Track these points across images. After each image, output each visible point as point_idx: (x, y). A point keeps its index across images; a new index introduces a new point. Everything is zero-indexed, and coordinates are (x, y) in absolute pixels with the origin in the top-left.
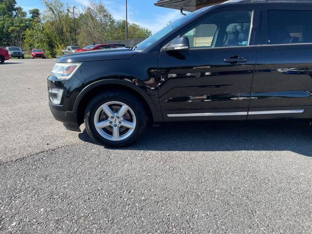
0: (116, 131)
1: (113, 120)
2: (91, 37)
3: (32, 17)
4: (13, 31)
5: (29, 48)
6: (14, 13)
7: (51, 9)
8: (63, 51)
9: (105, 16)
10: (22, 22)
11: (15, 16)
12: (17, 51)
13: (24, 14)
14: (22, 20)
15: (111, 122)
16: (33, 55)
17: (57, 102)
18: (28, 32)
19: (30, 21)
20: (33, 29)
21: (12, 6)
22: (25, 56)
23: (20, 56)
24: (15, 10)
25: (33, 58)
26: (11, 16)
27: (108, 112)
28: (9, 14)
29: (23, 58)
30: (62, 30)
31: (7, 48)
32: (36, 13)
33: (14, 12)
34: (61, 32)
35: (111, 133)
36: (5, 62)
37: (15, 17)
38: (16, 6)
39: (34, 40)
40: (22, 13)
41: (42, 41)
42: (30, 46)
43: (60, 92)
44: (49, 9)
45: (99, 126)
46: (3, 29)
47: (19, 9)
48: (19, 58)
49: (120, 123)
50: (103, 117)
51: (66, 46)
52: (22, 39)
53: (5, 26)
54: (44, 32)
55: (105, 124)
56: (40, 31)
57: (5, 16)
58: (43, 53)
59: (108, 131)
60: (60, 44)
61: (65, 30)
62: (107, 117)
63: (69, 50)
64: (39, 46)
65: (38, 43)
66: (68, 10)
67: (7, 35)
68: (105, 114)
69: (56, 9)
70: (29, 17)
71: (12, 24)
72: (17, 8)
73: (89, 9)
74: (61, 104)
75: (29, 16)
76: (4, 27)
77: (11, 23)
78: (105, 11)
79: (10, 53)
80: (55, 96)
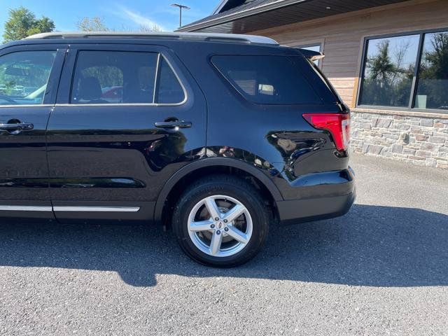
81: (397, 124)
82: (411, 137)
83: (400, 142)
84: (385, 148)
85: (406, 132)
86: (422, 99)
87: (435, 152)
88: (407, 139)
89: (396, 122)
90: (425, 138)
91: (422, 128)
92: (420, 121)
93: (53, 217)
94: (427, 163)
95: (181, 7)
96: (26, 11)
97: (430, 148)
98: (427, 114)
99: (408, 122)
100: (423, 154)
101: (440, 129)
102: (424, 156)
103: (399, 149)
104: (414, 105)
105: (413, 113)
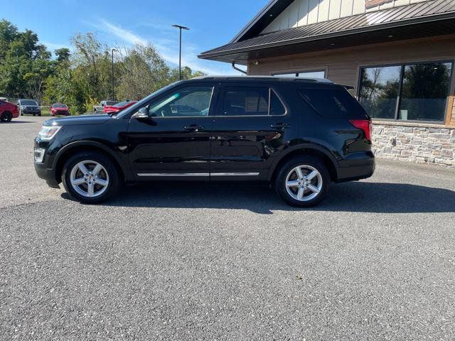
0: (90, 188)
1: (88, 178)
2: (135, 89)
3: (59, 60)
4: (29, 78)
5: (49, 101)
6: (34, 53)
7: (83, 50)
8: (95, 107)
9: (157, 61)
10: (43, 65)
11: (36, 57)
12: (31, 106)
13: (48, 55)
14: (44, 63)
15: (86, 180)
16: (53, 112)
17: (40, 160)
18: (50, 80)
19: (56, 64)
20: (57, 76)
21: (32, 44)
22: (43, 112)
23: (36, 113)
24: (35, 49)
25: (53, 116)
26: (29, 57)
27: (84, 170)
28: (27, 54)
29: (40, 115)
30: (97, 79)
31: (19, 101)
32: (64, 54)
33: (34, 51)
34: (94, 81)
35: (86, 190)
36: (13, 120)
37: (34, 58)
38: (38, 44)
39: (57, 91)
40: (46, 53)
41: (68, 93)
42: (52, 99)
43: (42, 151)
44: (80, 51)
45: (75, 183)
46: (16, 75)
47: (42, 48)
48: (34, 115)
49: (94, 180)
50: (79, 175)
51: (99, 100)
52: (41, 90)
53: (20, 71)
54: (72, 80)
55: (81, 181)
56: (66, 79)
57: (22, 57)
58: (67, 109)
59: (83, 187)
60: (93, 98)
61: (100, 79)
62: (83, 175)
63: (103, 105)
64: (63, 100)
65: (63, 95)
66: (107, 53)
67: (21, 83)
68: (80, 172)
69: (90, 51)
70: (54, 60)
71: (30, 67)
72: (39, 47)
73: (134, 52)
74: (43, 162)
75: (54, 58)
76: (18, 72)
77: (28, 66)
78: (155, 56)
79: (22, 108)
80: (38, 155)
81: (386, 132)
82: (397, 141)
83: (389, 145)
84: (378, 150)
85: (394, 137)
86: (404, 113)
87: (415, 152)
88: (394, 143)
89: (386, 130)
90: (408, 141)
91: (406, 134)
92: (404, 129)
93: (208, 179)
94: (410, 160)
95: (181, 28)
96: (9, 24)
97: (411, 148)
98: (408, 124)
99: (395, 130)
100: (406, 153)
101: (418, 135)
102: (407, 155)
103: (389, 150)
104: (399, 117)
105: (398, 123)
